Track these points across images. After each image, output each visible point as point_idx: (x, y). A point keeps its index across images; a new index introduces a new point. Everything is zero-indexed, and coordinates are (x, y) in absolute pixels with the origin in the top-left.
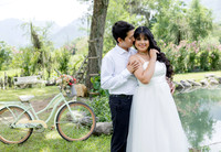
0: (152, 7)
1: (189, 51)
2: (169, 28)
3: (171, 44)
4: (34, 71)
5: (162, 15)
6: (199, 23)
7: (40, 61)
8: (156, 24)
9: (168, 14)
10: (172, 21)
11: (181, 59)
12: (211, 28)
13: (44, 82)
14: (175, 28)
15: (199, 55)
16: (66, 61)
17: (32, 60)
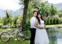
0: (40, 6)
1: (50, 19)
2: (44, 12)
3: (45, 17)
4: (7, 24)
5: (42, 9)
6: (53, 11)
7: (9, 21)
8: (41, 11)
9: (44, 8)
10: (45, 11)
11: (48, 21)
12: (56, 13)
13: (10, 27)
14: (46, 12)
15: (53, 20)
16: (16, 21)
17: (7, 21)
